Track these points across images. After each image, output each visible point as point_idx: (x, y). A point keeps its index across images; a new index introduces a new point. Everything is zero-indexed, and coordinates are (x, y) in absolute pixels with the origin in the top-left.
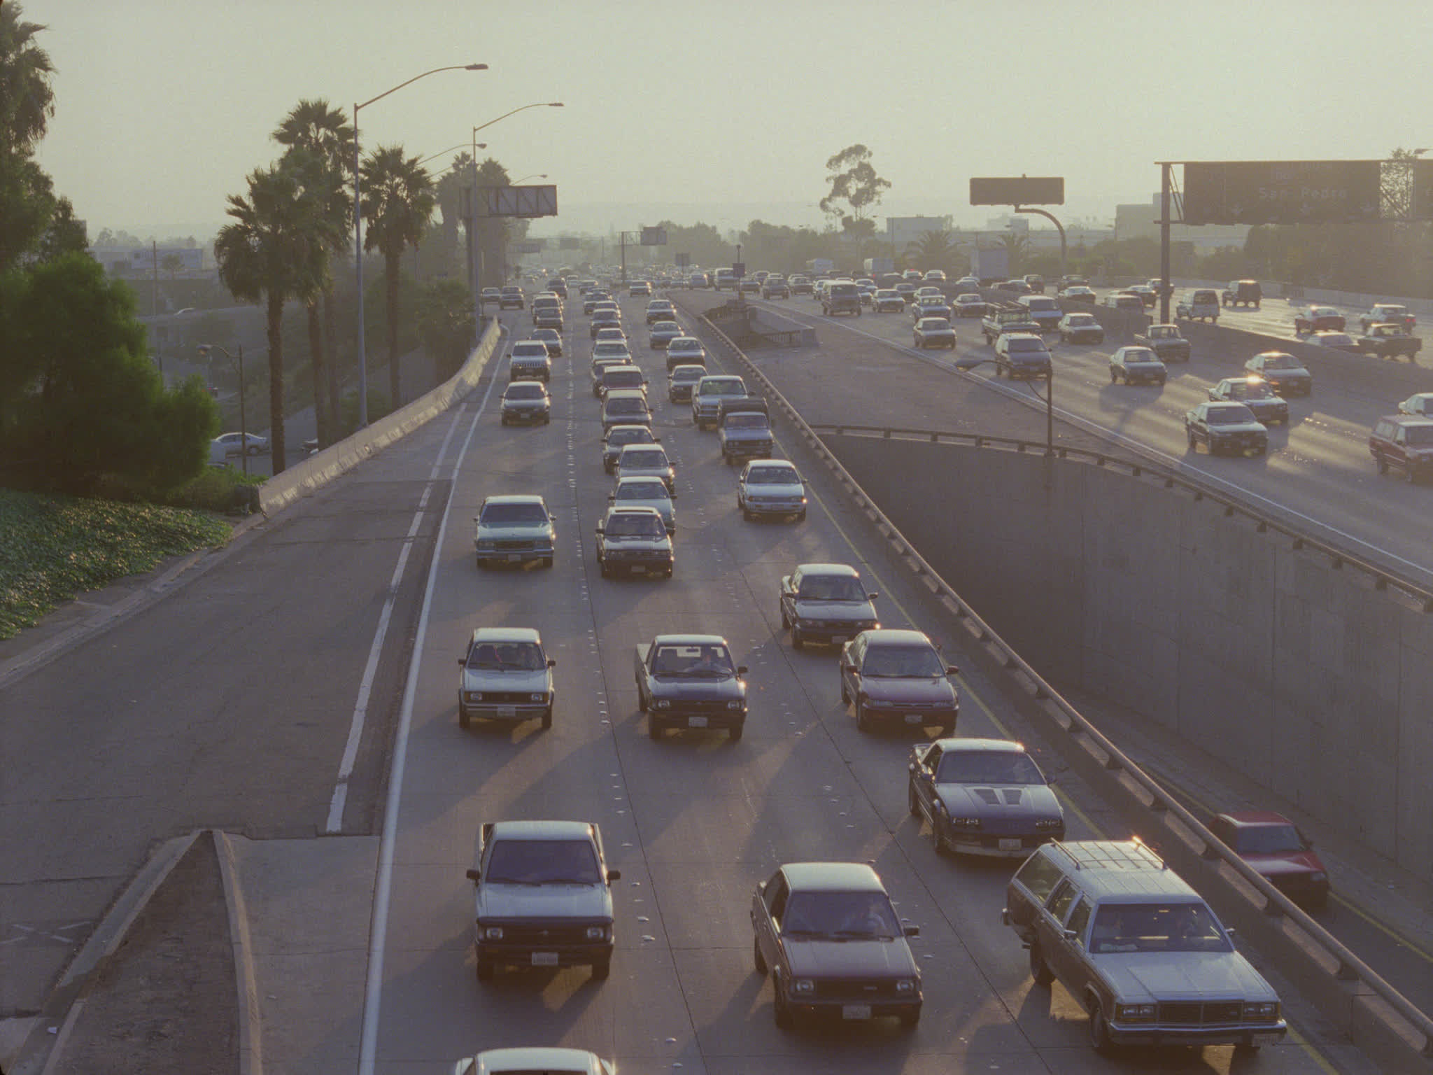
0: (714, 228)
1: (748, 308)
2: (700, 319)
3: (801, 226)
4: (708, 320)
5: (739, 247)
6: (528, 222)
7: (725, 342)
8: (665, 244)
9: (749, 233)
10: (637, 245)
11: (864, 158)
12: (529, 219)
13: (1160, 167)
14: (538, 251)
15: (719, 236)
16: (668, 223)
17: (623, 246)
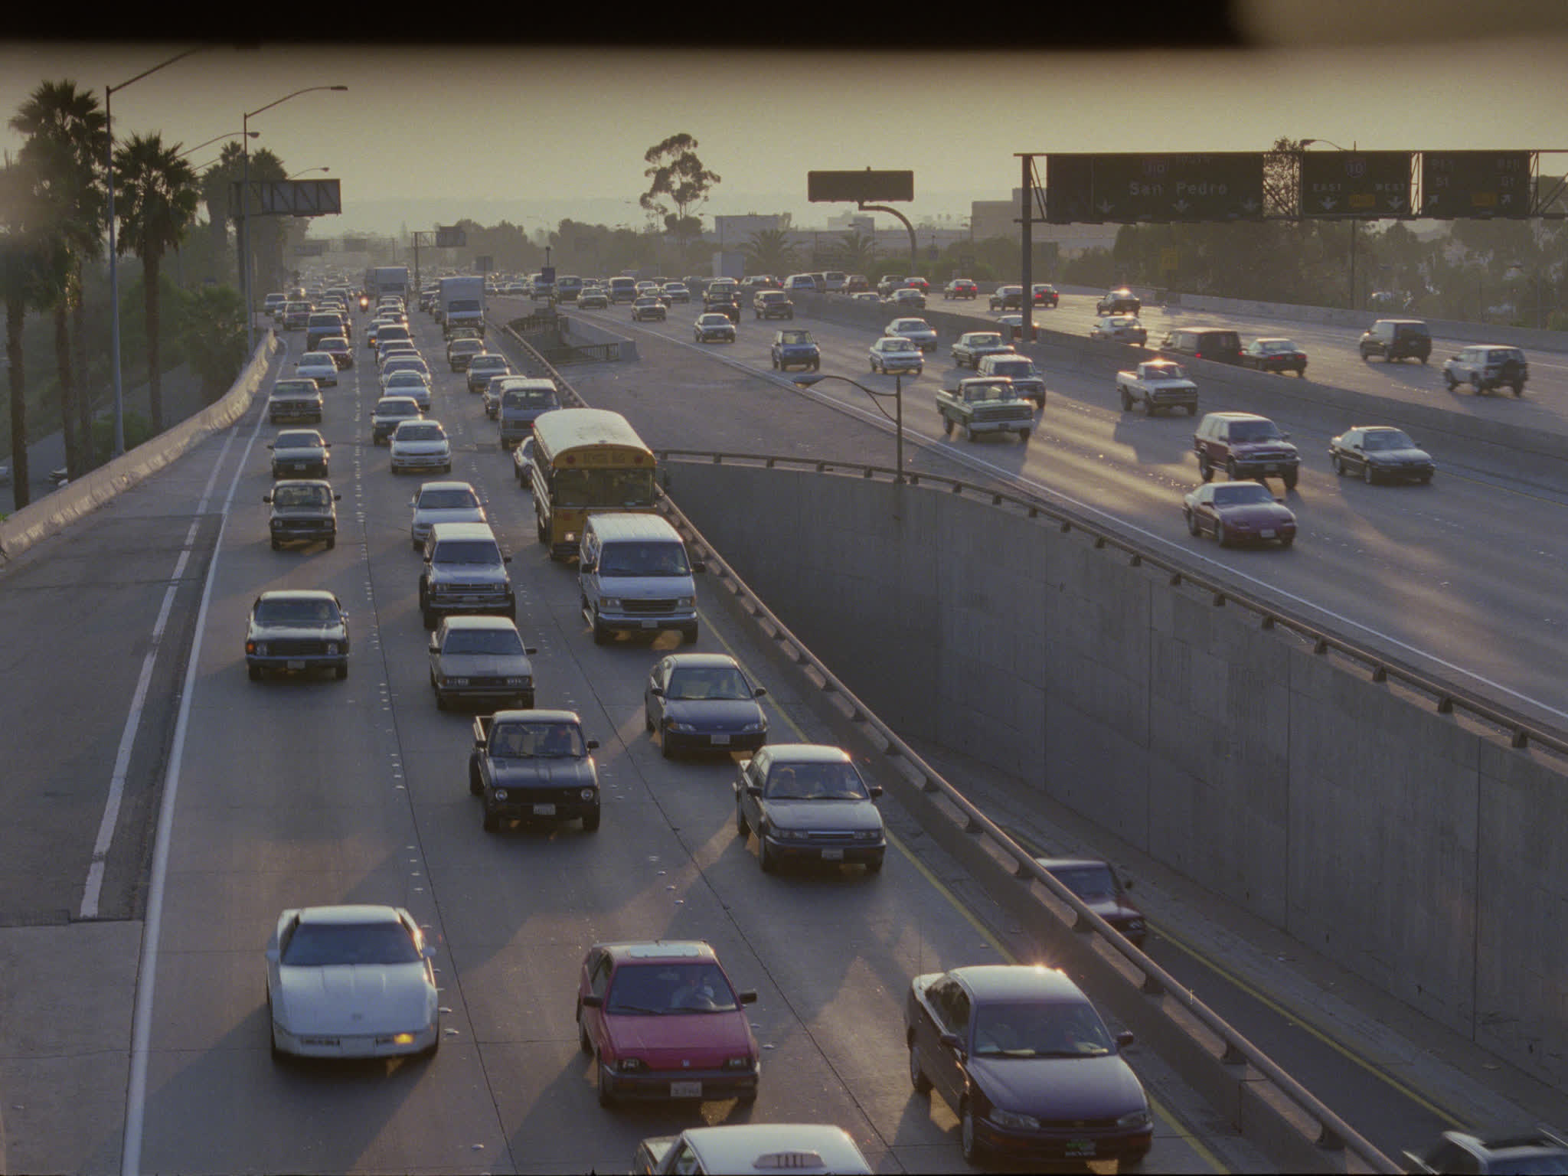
0: (521, 228)
1: (560, 317)
2: (505, 330)
3: (619, 225)
4: (513, 332)
5: (548, 249)
6: (308, 221)
7: (533, 357)
8: (464, 245)
9: (559, 234)
10: (431, 246)
11: (689, 148)
12: (308, 218)
13: (1020, 159)
14: (320, 254)
15: (525, 237)
16: (468, 222)
17: (416, 248)
